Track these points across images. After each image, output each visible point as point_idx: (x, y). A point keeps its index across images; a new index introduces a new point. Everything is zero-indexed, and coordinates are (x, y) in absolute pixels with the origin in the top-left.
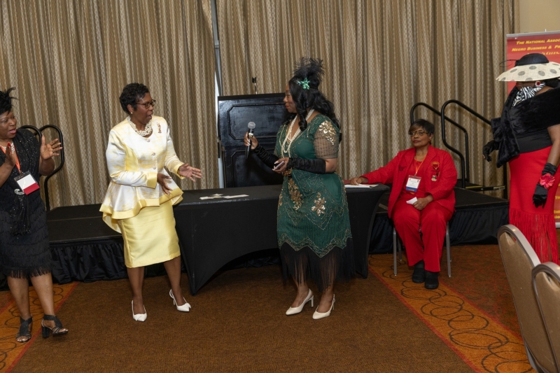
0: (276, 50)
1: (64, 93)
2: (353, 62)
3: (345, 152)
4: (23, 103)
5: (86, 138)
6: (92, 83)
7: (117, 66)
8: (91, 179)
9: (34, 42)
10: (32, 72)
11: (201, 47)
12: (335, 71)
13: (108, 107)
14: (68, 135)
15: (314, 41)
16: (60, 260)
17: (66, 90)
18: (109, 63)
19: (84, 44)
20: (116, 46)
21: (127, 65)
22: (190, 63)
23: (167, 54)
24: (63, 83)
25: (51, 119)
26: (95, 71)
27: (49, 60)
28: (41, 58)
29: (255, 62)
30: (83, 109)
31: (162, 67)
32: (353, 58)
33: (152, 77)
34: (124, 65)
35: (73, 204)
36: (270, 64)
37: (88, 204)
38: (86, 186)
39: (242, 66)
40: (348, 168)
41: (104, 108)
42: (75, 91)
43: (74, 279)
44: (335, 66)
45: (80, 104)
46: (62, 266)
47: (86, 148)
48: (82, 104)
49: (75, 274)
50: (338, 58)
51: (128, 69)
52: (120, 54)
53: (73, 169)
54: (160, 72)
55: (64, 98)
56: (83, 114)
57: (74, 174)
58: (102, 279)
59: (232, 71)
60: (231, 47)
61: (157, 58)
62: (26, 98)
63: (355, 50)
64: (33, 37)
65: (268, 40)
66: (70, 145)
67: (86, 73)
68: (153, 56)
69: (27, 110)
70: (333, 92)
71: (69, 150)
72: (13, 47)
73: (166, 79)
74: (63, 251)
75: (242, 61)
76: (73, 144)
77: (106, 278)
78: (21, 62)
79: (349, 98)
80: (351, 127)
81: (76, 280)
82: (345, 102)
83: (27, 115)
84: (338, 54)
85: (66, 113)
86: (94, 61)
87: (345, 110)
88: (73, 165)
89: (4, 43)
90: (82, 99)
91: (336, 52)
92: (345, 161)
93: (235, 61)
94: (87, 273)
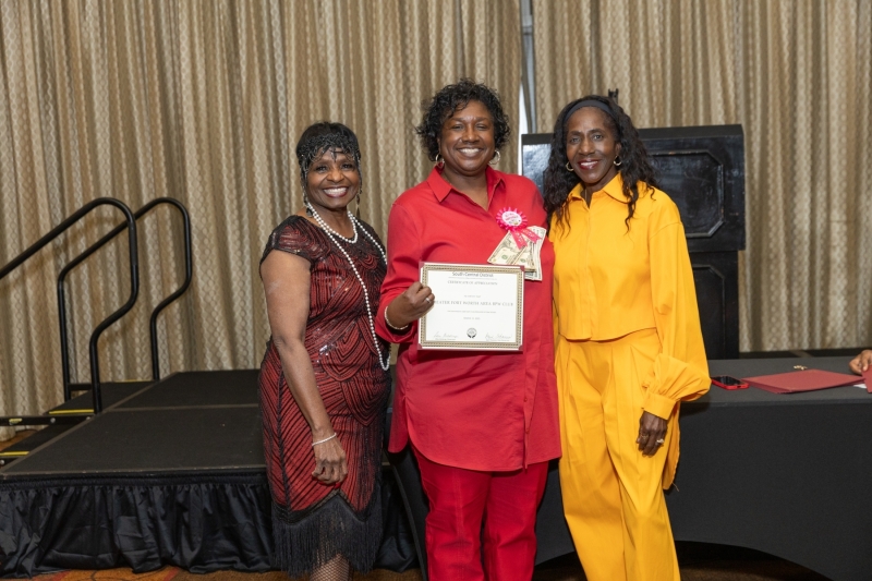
0: (663, 34)
1: (198, 130)
2: (848, 62)
3: (819, 273)
4: (118, 150)
5: (241, 227)
6: (258, 109)
7: (310, 73)
8: (249, 315)
9: (143, 23)
10: (137, 86)
11: (492, 29)
12: (801, 82)
13: (289, 162)
14: (204, 220)
15: (753, 14)
16: (137, 515)
17: (203, 125)
18: (293, 65)
19: (244, 25)
20: (308, 29)
21: (332, 69)
22: (467, 65)
23: (417, 47)
24: (196, 108)
25: (171, 184)
26: (263, 84)
27: (173, 61)
28: (154, 56)
29: (614, 63)
30: (237, 165)
31: (404, 74)
32: (848, 50)
33: (382, 95)
34: (325, 70)
35: (210, 367)
36: (648, 67)
37: (241, 367)
38: (238, 329)
39: (583, 71)
40: (826, 310)
41: (279, 162)
42: (222, 127)
43: (166, 562)
44: (801, 71)
45: (231, 155)
46: (141, 532)
47: (241, 249)
48: (236, 155)
49: (170, 549)
50: (810, 53)
51: (332, 79)
52: (316, 45)
53: (212, 293)
54: (401, 86)
55: (198, 140)
56: (238, 176)
57: (213, 304)
58: (231, 566)
59: (560, 82)
60: (558, 28)
61: (395, 54)
62: (125, 140)
63: (853, 32)
64: (142, 12)
65: (645, 13)
66: (206, 241)
67: (244, 88)
68: (387, 50)
69: (124, 166)
70: (794, 131)
71: (203, 252)
72: (102, 33)
73: (413, 100)
74: (146, 495)
75: (582, 60)
76: (213, 240)
77: (240, 565)
78: (116, 64)
79: (834, 146)
80: (837, 215)
81: (174, 564)
82: (822, 156)
83: (125, 177)
84: (810, 42)
85: (201, 173)
86: (262, 62)
87: (822, 173)
88: (211, 283)
89: (85, 24)
90: (236, 144)
91: (806, 37)
92: (818, 293)
93: (567, 60)
94: (196, 552)
